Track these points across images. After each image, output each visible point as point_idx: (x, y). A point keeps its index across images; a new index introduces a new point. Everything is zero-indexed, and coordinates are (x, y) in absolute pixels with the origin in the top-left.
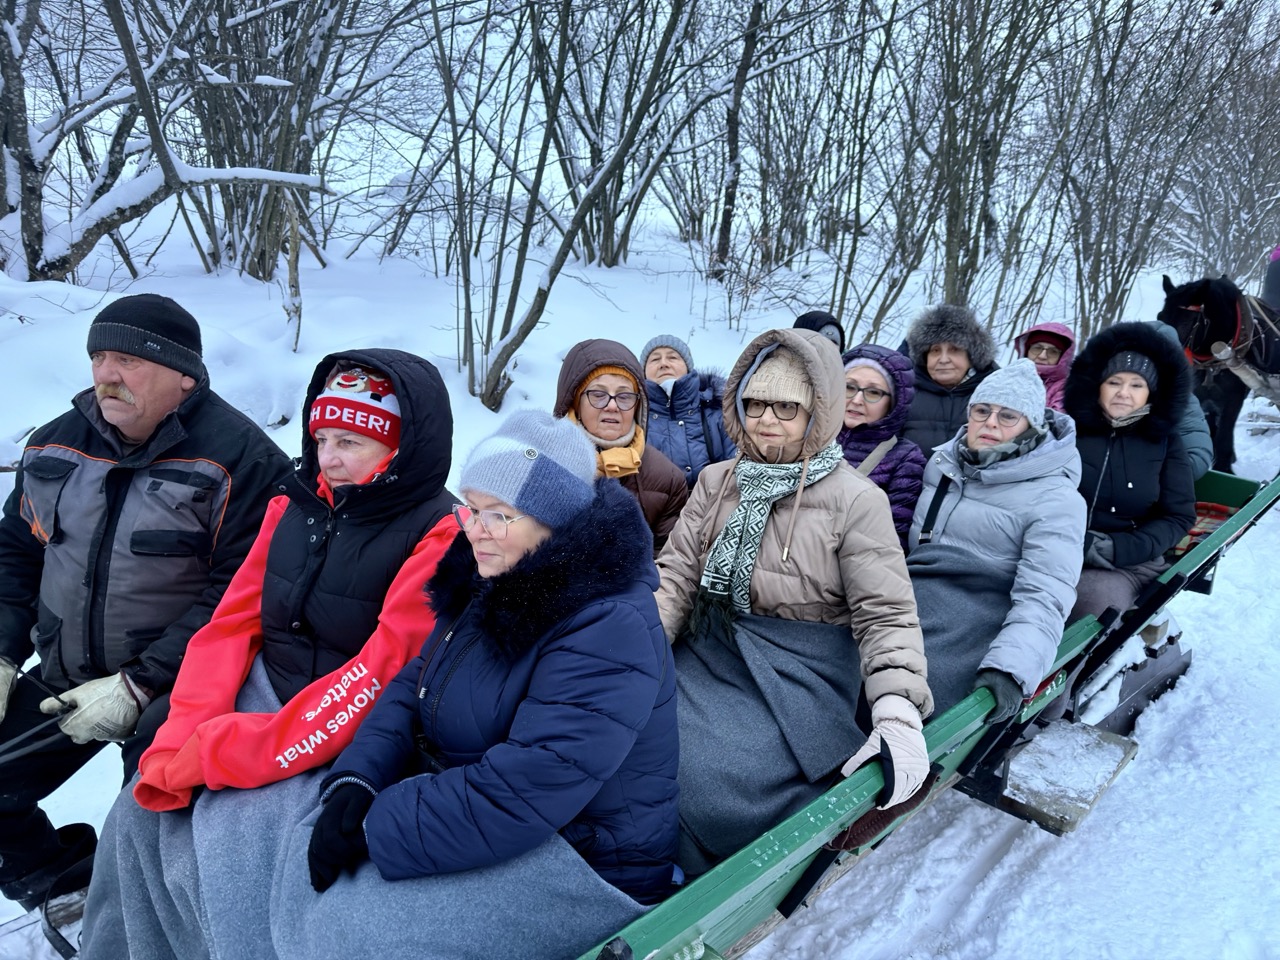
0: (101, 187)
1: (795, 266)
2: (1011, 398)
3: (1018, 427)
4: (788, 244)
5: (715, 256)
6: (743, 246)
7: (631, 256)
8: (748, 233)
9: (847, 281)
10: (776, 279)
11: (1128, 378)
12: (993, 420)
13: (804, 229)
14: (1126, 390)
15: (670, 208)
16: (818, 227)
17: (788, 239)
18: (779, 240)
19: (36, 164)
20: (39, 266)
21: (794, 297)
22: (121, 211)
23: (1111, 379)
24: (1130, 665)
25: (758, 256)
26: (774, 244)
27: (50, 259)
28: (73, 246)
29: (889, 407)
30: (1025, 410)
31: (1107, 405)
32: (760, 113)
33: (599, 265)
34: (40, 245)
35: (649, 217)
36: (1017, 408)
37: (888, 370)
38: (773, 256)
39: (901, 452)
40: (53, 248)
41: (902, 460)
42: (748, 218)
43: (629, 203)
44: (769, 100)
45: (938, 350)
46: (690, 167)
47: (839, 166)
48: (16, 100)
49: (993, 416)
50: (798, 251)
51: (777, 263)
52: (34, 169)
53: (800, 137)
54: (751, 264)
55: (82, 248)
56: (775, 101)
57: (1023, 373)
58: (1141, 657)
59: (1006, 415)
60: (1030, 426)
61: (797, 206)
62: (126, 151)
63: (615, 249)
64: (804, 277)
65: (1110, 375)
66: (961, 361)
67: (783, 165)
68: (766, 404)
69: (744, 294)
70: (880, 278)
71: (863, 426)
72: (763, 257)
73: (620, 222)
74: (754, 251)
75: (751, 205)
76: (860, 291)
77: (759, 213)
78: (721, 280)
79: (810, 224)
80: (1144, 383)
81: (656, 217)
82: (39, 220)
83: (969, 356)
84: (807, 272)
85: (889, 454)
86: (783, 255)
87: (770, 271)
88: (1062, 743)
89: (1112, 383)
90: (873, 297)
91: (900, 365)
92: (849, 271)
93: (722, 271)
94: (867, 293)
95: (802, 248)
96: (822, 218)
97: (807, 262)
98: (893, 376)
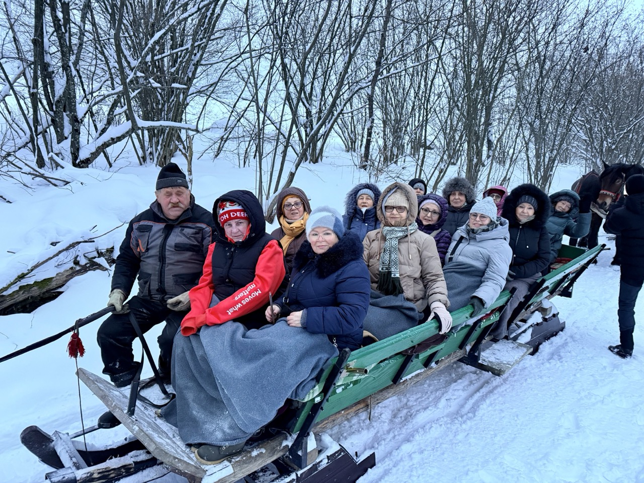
0: (103, 129)
1: (399, 163)
2: (484, 211)
3: (487, 222)
4: (395, 154)
5: (364, 159)
6: (376, 155)
7: (324, 158)
8: (378, 149)
9: (421, 170)
10: (390, 169)
11: (527, 205)
12: (478, 219)
13: (404, 146)
14: (526, 210)
15: (341, 137)
16: (410, 145)
17: (395, 151)
18: (392, 152)
19: (79, 119)
20: (77, 162)
21: (398, 177)
22: (113, 139)
23: (520, 205)
24: (535, 323)
25: (382, 159)
26: (389, 154)
27: (82, 159)
28: (91, 154)
29: (439, 218)
30: (489, 215)
31: (518, 215)
32: (382, 93)
33: (310, 163)
34: (78, 153)
35: (332, 141)
36: (487, 214)
37: (439, 204)
38: (389, 158)
39: (442, 234)
40: (83, 155)
41: (442, 237)
42: (378, 142)
43: (324, 135)
44: (387, 88)
45: (455, 194)
46: (350, 118)
47: (419, 117)
48: (72, 93)
49: (478, 217)
50: (400, 156)
51: (391, 162)
52: (78, 122)
53: (400, 105)
54: (379, 162)
55: (95, 155)
56: (389, 89)
57: (488, 202)
58: (540, 320)
59: (483, 216)
60: (491, 221)
61: (400, 137)
62: (114, 114)
63: (317, 155)
64: (403, 168)
65: (521, 203)
66: (463, 198)
67: (393, 118)
68: (393, 208)
69: (376, 175)
70: (436, 168)
71: (429, 225)
72: (384, 159)
73: (319, 144)
74: (380, 157)
75: (379, 137)
76: (427, 174)
77: (383, 140)
78: (365, 169)
79: (406, 145)
80: (532, 207)
81: (335, 141)
82: (78, 143)
83: (466, 197)
84: (404, 166)
85: (438, 234)
86: (393, 158)
87: (387, 166)
88: (503, 347)
89: (521, 207)
90: (433, 177)
91: (443, 202)
92: (422, 166)
93: (366, 165)
94: (430, 175)
95: (402, 155)
96: (411, 141)
97: (404, 162)
98: (441, 206)
